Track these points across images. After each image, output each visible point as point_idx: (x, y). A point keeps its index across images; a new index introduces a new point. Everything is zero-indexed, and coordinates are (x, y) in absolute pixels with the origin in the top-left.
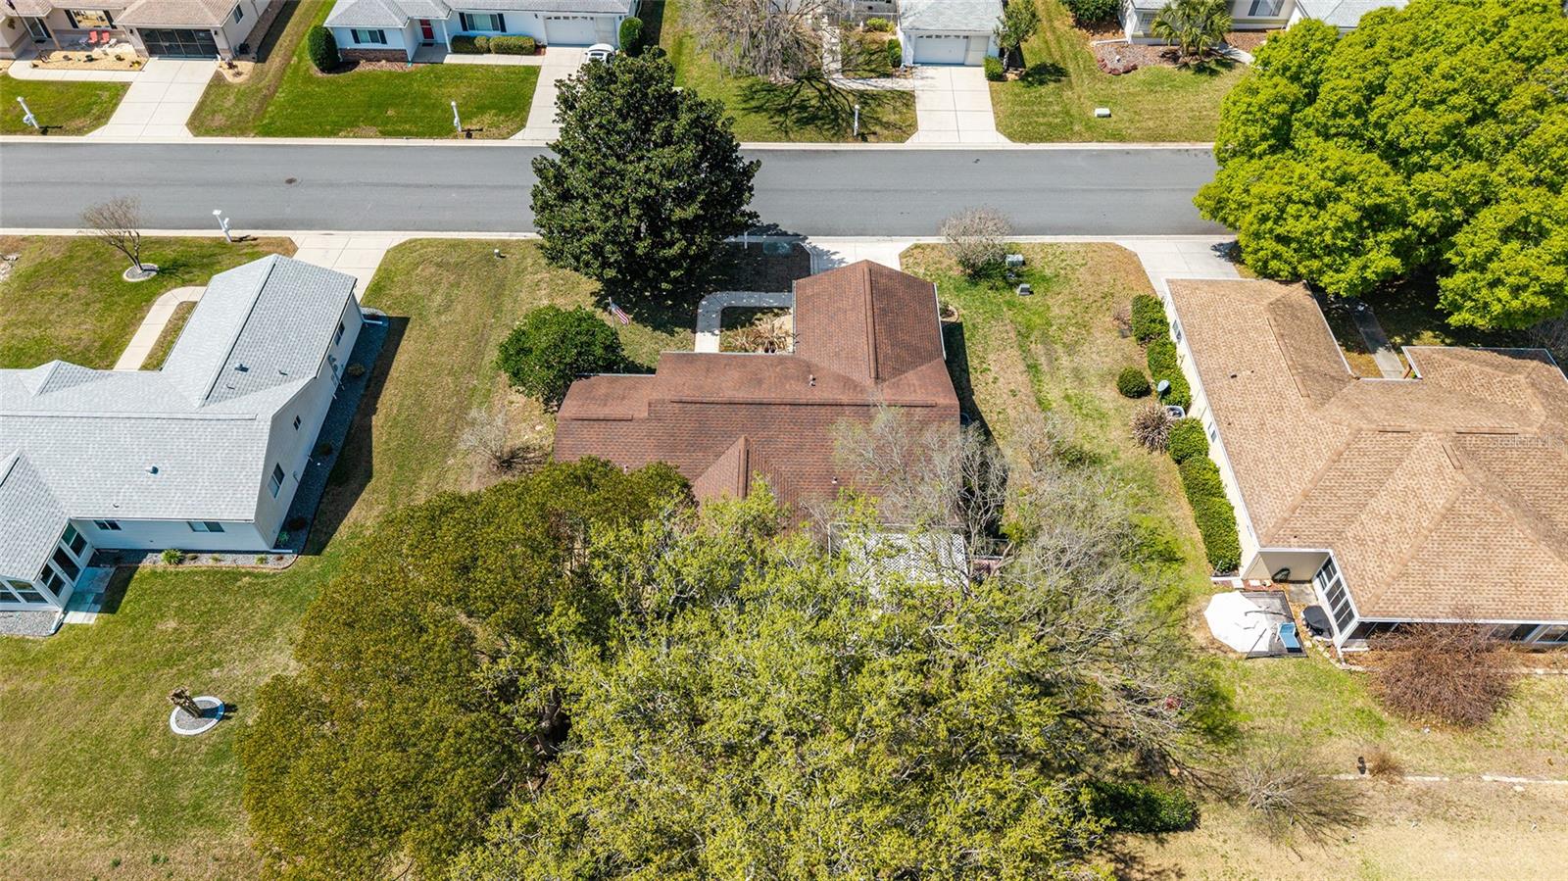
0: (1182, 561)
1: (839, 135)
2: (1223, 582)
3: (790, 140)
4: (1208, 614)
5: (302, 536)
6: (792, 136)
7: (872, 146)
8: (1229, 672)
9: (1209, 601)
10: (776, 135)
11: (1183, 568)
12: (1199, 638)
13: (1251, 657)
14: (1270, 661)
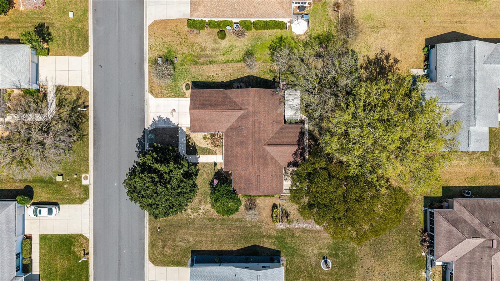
0: (282, 36)
1: (85, 116)
2: (289, 28)
3: (88, 134)
4: (297, 33)
5: (275, 257)
6: (86, 133)
7: (91, 103)
8: (312, 33)
9: (294, 32)
10: (85, 140)
11: (284, 36)
12: (303, 37)
13: (309, 26)
14: (310, 23)
